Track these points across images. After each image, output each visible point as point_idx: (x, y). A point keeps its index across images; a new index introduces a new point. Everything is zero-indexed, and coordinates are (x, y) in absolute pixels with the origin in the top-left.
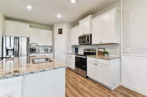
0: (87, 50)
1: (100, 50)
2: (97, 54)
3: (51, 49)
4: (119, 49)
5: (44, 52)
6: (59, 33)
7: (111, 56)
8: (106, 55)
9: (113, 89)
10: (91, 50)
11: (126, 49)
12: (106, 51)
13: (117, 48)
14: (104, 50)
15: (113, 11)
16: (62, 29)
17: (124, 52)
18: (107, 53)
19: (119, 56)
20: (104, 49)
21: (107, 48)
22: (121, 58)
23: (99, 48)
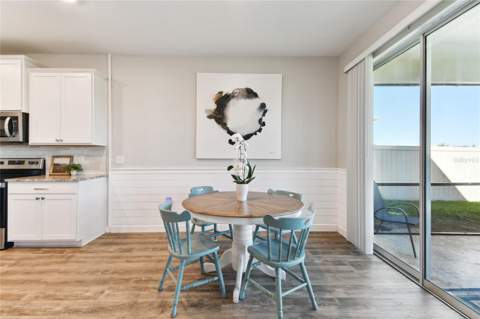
0: (10, 163)
1: (57, 161)
2: (47, 173)
4: (104, 158)
7: (86, 173)
8: (74, 173)
9: (84, 244)
10: (27, 162)
11: (118, 157)
12: (76, 162)
13: (101, 156)
14: (72, 160)
17: (115, 164)
18: (77, 168)
19: (104, 173)
20: (71, 157)
22: (107, 176)
23: (54, 157)
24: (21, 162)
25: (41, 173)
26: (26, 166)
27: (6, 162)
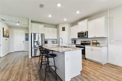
0: (84, 42)
1: (93, 41)
2: (91, 44)
3: (56, 41)
5: (52, 43)
6: (63, 30)
7: (101, 45)
8: (98, 45)
10: (87, 42)
11: (111, 41)
13: (106, 40)
15: (103, 18)
16: (64, 27)
17: (110, 43)
18: (98, 43)
19: (107, 45)
20: (97, 41)
21: (98, 40)
22: (108, 46)
23: (93, 40)
24: (86, 42)
25: (89, 44)
26: (87, 43)
27: (83, 42)
